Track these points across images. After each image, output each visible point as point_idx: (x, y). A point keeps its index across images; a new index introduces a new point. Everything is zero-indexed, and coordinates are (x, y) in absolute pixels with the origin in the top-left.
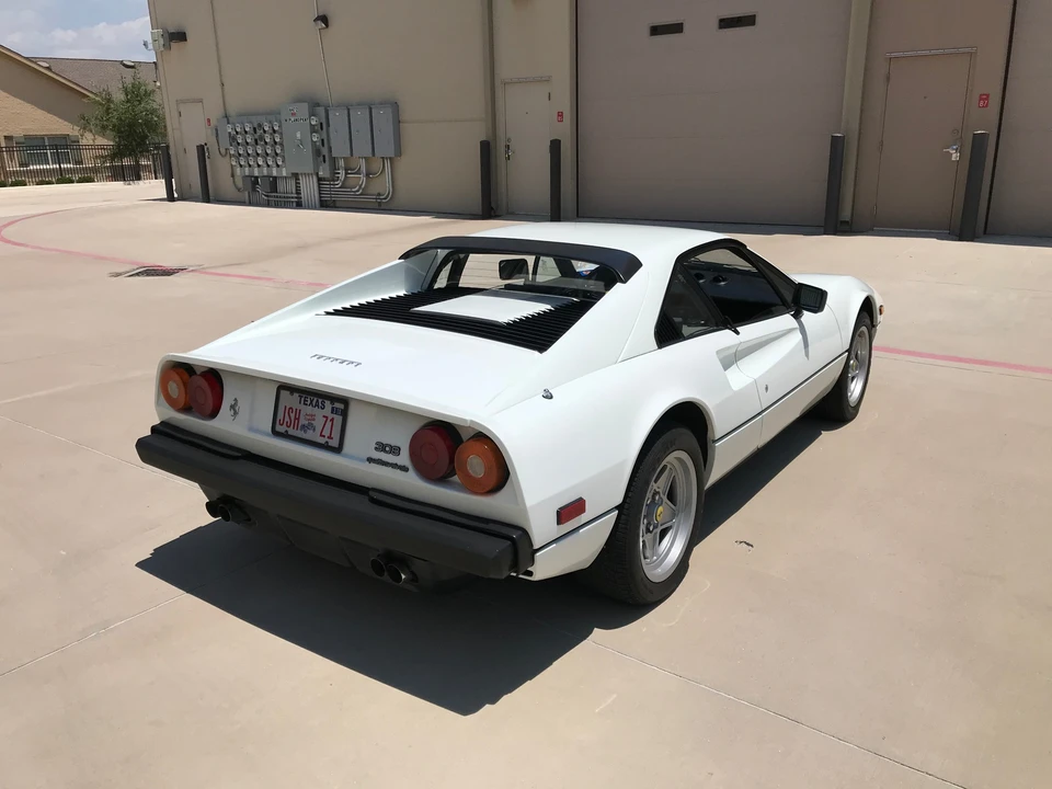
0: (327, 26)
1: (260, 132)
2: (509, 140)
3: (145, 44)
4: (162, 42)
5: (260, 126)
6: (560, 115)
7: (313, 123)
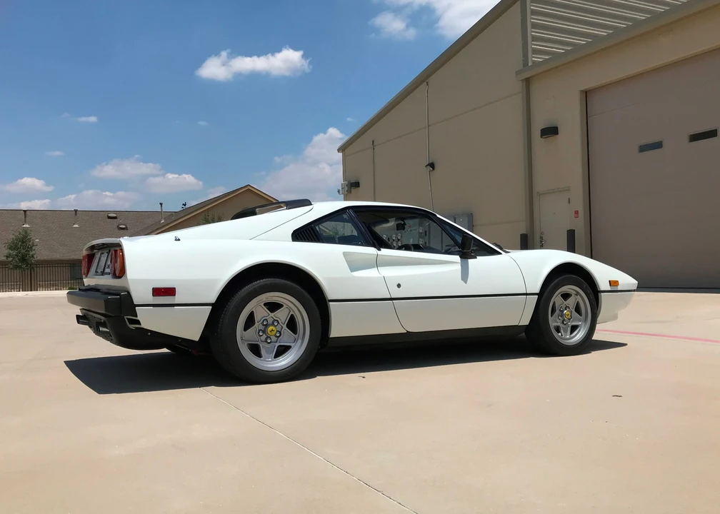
0: (433, 169)
1: (391, 241)
2: (542, 233)
3: (339, 192)
4: (346, 188)
5: (391, 236)
6: (577, 212)
7: (421, 231)
